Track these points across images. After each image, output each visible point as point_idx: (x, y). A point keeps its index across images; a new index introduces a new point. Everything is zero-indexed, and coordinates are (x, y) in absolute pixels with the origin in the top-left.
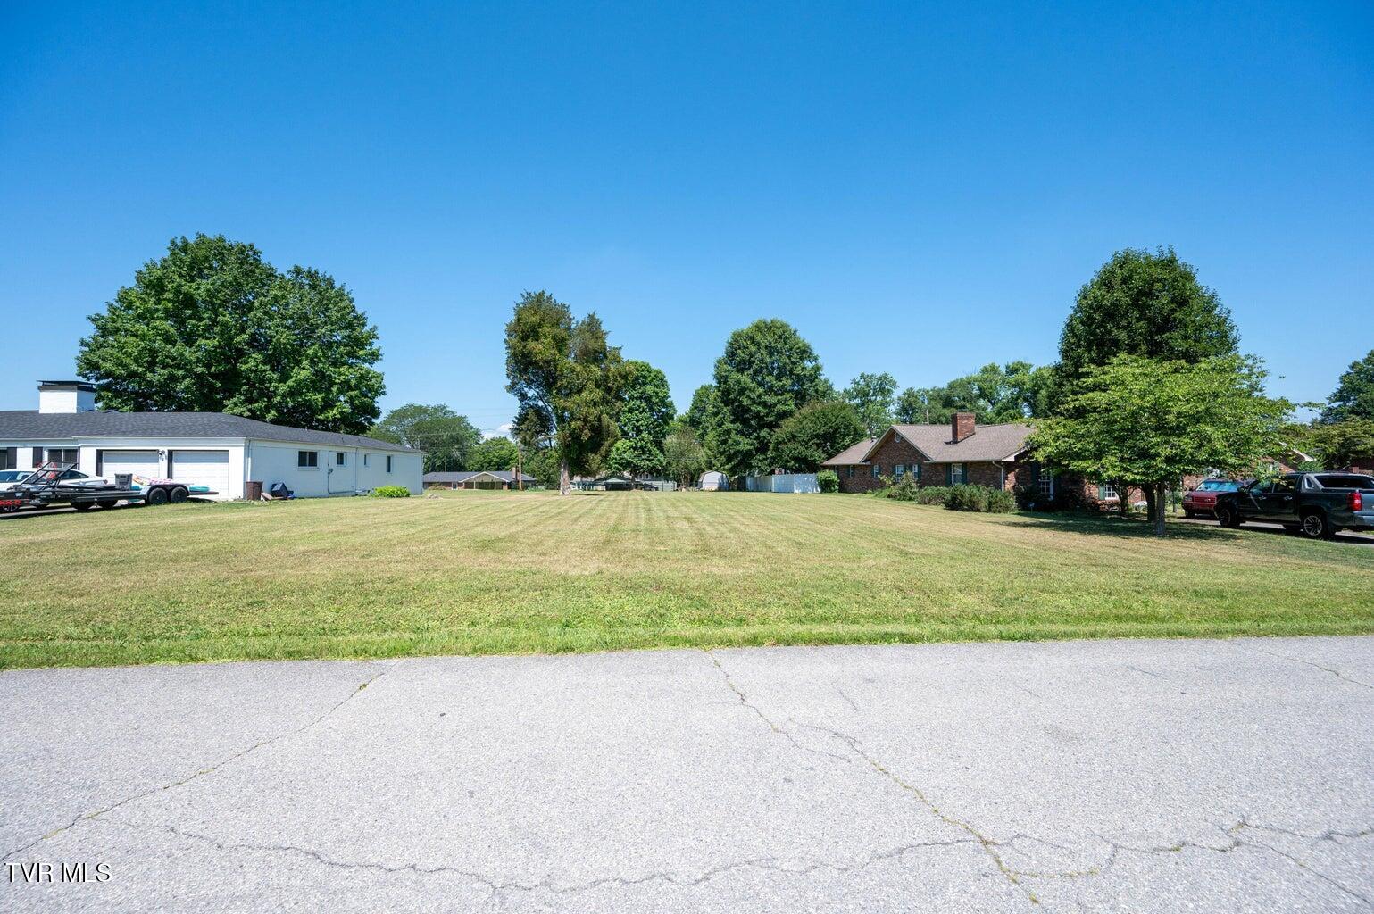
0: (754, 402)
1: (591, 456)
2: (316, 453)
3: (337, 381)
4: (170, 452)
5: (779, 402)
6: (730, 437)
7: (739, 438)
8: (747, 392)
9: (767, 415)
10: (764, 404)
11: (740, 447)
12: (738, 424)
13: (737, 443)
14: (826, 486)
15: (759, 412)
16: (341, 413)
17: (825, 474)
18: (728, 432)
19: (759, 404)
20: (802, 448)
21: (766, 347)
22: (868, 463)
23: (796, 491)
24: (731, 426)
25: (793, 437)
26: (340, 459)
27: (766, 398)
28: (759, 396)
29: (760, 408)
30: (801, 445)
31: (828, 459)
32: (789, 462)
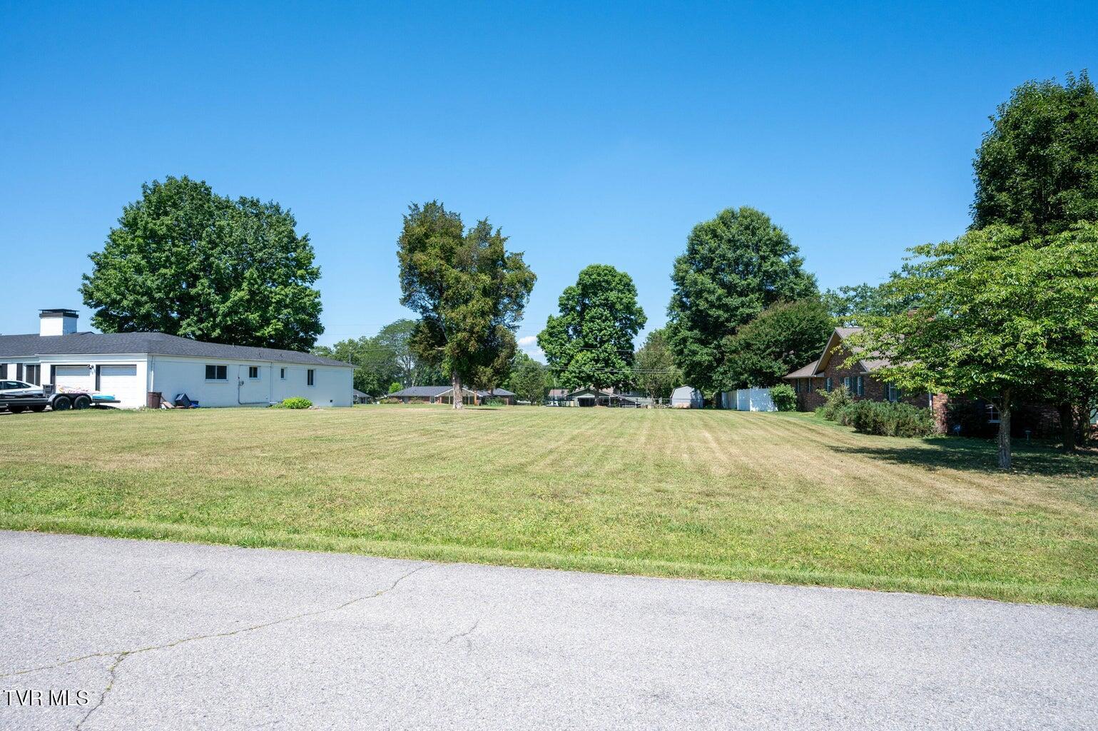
0: (712, 305)
1: (481, 368)
2: (226, 367)
3: (274, 300)
4: (98, 367)
5: (743, 305)
6: (685, 347)
7: (695, 347)
8: (705, 295)
9: (728, 320)
10: (726, 308)
11: (697, 358)
12: (696, 331)
13: (694, 353)
14: (782, 403)
15: (719, 317)
16: (276, 329)
17: (780, 389)
18: (684, 340)
19: (719, 307)
20: (755, 359)
21: (729, 241)
22: (821, 375)
23: (751, 409)
24: (689, 333)
25: (748, 346)
26: (253, 372)
27: (725, 301)
28: (719, 299)
29: (721, 312)
30: (756, 354)
31: (791, 371)
32: (742, 374)
